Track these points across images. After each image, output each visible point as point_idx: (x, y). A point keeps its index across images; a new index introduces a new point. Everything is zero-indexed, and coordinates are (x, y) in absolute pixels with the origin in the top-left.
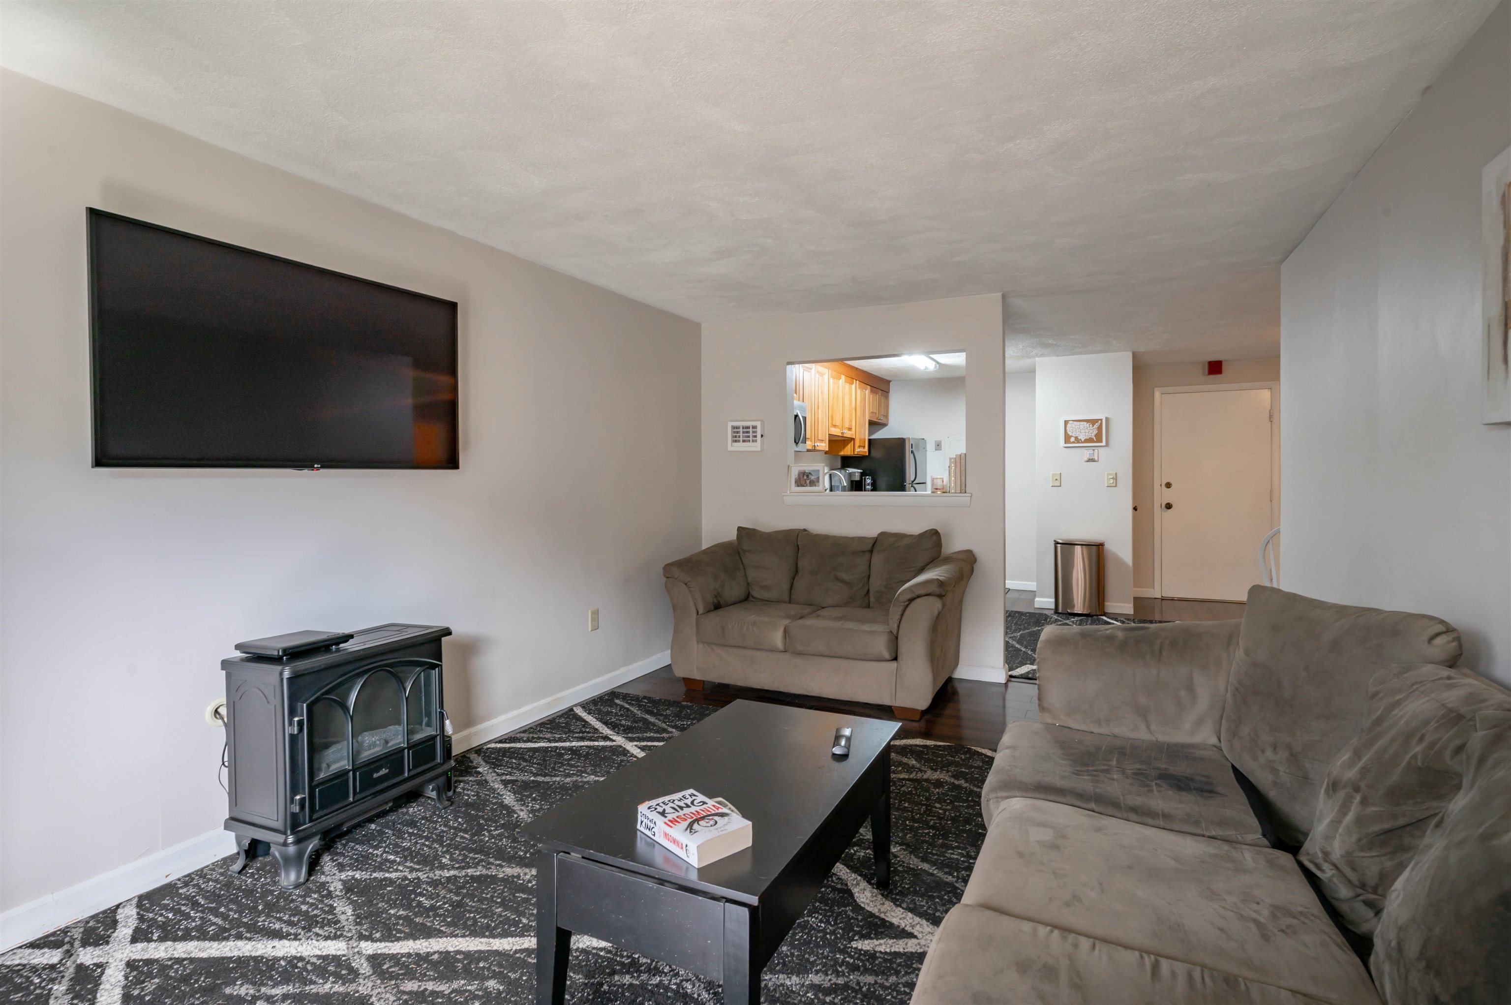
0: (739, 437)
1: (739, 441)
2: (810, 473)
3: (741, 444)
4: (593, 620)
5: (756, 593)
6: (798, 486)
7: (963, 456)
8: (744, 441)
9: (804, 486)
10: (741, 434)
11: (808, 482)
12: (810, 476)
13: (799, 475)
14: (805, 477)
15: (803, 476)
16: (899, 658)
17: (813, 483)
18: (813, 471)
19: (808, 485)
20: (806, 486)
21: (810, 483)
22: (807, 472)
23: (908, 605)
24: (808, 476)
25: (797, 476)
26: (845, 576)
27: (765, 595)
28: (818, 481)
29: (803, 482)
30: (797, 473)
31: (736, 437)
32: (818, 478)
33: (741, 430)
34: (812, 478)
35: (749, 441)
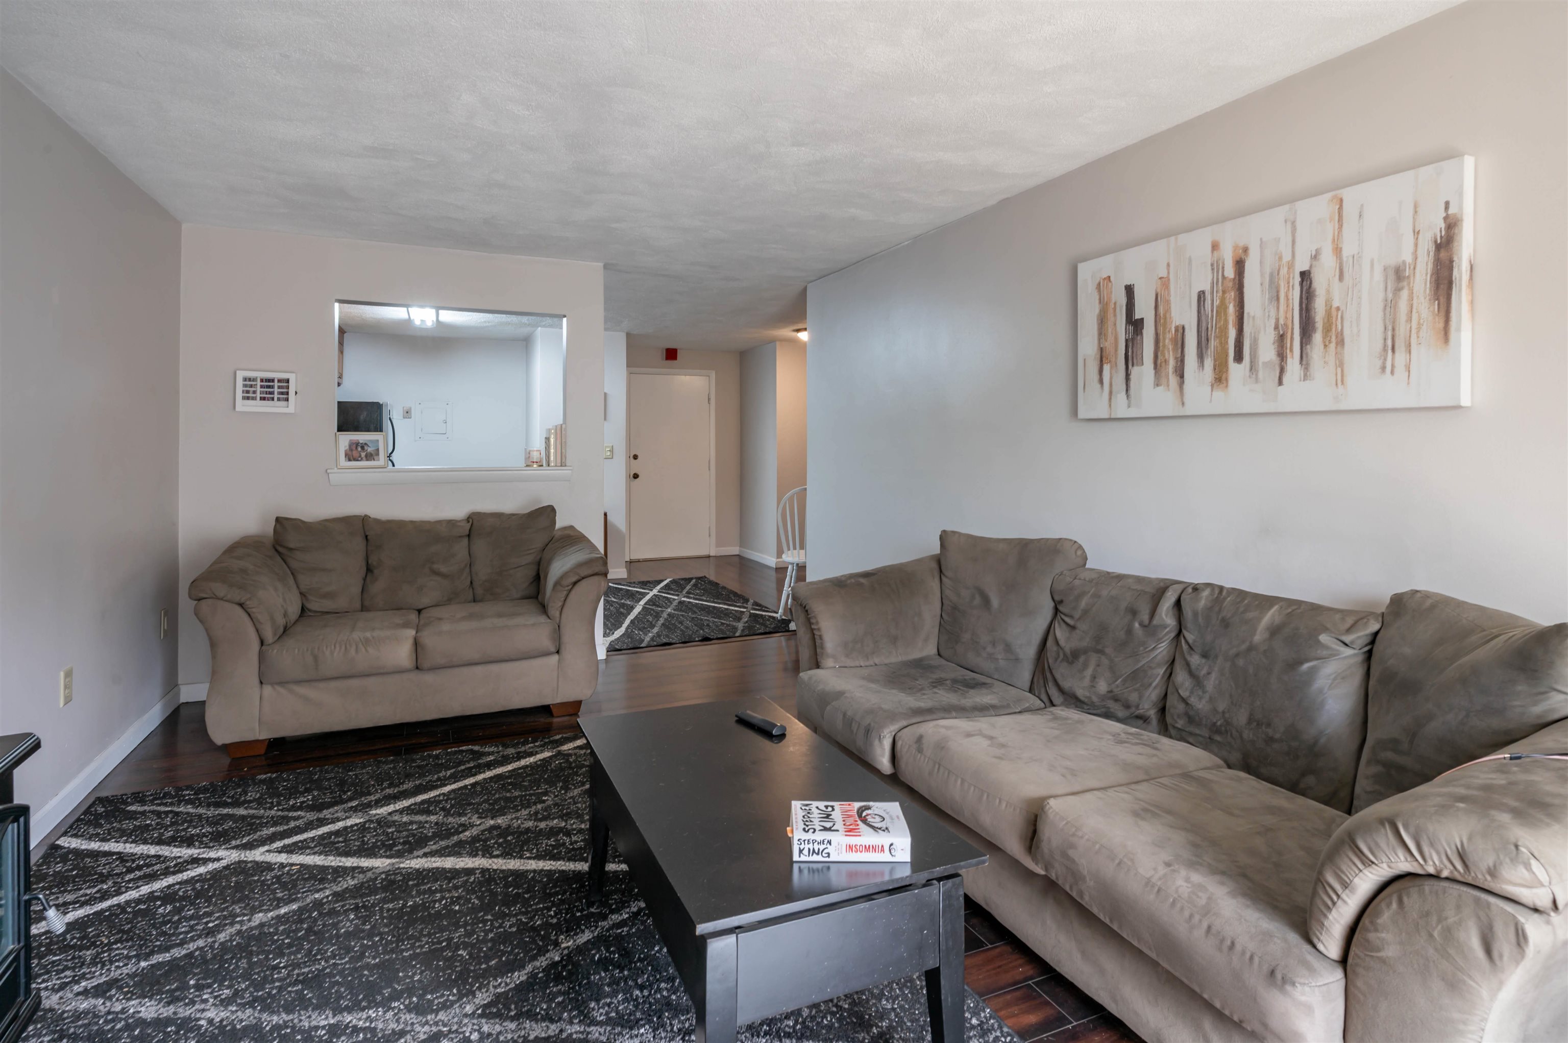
0: (254, 392)
1: (254, 399)
2: (366, 444)
3: (258, 402)
4: (66, 687)
5: (315, 605)
6: (350, 460)
7: (559, 428)
8: (263, 399)
9: (358, 460)
10: (259, 389)
11: (363, 454)
12: (366, 448)
13: (350, 446)
14: (359, 449)
15: (356, 448)
16: (562, 651)
17: (370, 457)
18: (370, 441)
19: (364, 458)
20: (362, 460)
21: (366, 456)
22: (361, 442)
23: (570, 590)
24: (363, 448)
25: (347, 448)
26: (443, 569)
27: (327, 605)
28: (377, 454)
29: (355, 454)
30: (347, 444)
31: (248, 392)
32: (378, 450)
33: (259, 383)
34: (369, 450)
35: (273, 399)
